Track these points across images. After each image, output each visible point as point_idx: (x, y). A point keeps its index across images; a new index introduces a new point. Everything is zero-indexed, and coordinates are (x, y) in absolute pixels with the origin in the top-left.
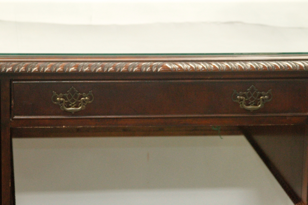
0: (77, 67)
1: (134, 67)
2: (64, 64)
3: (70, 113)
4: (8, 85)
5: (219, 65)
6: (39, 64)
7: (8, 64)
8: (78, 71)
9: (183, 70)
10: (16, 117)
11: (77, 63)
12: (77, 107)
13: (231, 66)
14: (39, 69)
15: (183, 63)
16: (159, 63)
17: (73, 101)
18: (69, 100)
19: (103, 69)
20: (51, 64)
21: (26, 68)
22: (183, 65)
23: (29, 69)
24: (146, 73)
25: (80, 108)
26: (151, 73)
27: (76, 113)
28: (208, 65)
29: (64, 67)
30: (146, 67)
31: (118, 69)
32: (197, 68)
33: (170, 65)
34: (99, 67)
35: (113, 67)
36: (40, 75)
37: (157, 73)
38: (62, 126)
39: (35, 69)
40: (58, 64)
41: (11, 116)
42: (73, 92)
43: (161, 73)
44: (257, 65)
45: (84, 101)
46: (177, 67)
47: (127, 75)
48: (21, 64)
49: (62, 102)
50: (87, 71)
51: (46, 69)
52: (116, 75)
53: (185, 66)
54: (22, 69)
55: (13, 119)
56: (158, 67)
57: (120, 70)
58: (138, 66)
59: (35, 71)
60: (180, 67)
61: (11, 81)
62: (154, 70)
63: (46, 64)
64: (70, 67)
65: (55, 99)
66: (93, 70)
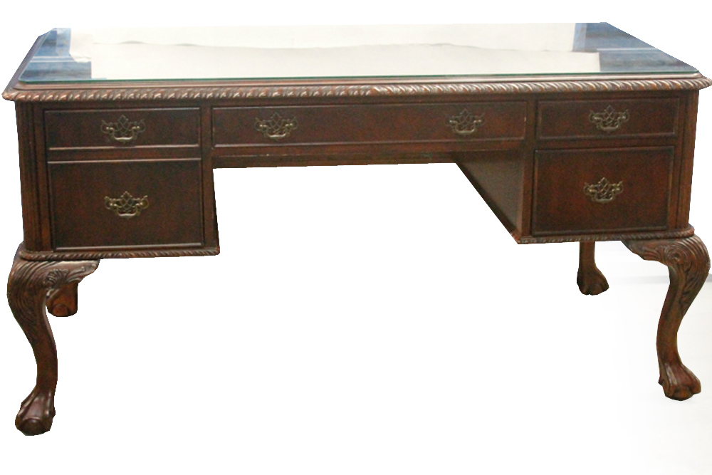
0: (281, 91)
1: (341, 91)
2: (267, 88)
3: (274, 141)
4: (208, 112)
5: (430, 88)
6: (241, 89)
7: (209, 90)
8: (281, 95)
9: (393, 93)
10: (217, 146)
11: (281, 88)
12: (281, 134)
13: (443, 88)
14: (241, 94)
15: (393, 86)
16: (367, 87)
17: (277, 128)
18: (273, 127)
19: (308, 93)
20: (254, 88)
21: (228, 93)
22: (393, 88)
23: (231, 95)
24: (353, 97)
25: (284, 135)
26: (358, 97)
27: (282, 140)
28: (418, 88)
29: (267, 92)
30: (354, 90)
31: (324, 93)
32: (407, 91)
33: (379, 88)
34: (304, 91)
35: (318, 90)
36: (242, 101)
37: (365, 97)
38: (266, 154)
39: (237, 94)
40: (260, 89)
41: (213, 145)
42: (276, 118)
43: (369, 97)
44: (470, 87)
45: (288, 128)
46: (386, 90)
47: (334, 99)
48: (222, 89)
49: (265, 129)
50: (291, 96)
51: (249, 94)
52: (321, 99)
53: (394, 89)
54: (224, 94)
55: (214, 148)
56: (366, 90)
57: (326, 95)
58: (345, 90)
59: (237, 97)
60: (389, 90)
61: (212, 107)
62: (362, 93)
63: (249, 88)
64: (273, 92)
65: (258, 126)
66: (297, 95)
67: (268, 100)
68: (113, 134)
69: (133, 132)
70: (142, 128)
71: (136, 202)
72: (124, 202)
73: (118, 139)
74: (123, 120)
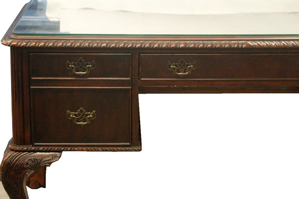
0: (185, 44)
1: (226, 44)
2: (176, 42)
3: (180, 76)
4: (137, 57)
5: (287, 43)
6: (159, 42)
7: (138, 42)
8: (186, 47)
9: (261, 46)
10: (142, 79)
11: (186, 42)
12: (185, 72)
13: (296, 43)
14: (159, 45)
15: (261, 42)
16: (244, 42)
17: (182, 68)
18: (179, 68)
19: (204, 46)
20: (167, 42)
21: (150, 44)
22: (261, 43)
23: (152, 46)
24: (234, 49)
25: (187, 73)
26: (238, 48)
27: (184, 77)
28: (279, 43)
29: (176, 44)
30: (234, 44)
31: (215, 46)
32: (271, 45)
33: (252, 43)
34: (201, 44)
35: (211, 44)
36: (160, 50)
37: (242, 49)
38: (174, 86)
39: (156, 46)
40: (172, 42)
42: (182, 62)
43: (244, 49)
45: (190, 68)
46: (256, 44)
47: (221, 50)
48: (147, 42)
49: (174, 69)
50: (192, 47)
51: (164, 46)
52: (213, 50)
53: (262, 44)
54: (147, 45)
55: (140, 80)
56: (243, 44)
57: (216, 47)
58: (228, 44)
59: (156, 47)
60: (259, 44)
61: (139, 54)
62: (240, 46)
63: (164, 42)
64: (180, 44)
65: (169, 67)
66: (197, 46)
67: (176, 49)
68: (74, 69)
69: (87, 69)
70: (93, 65)
71: (88, 115)
72: (79, 114)
73: (77, 73)
74: (81, 61)
